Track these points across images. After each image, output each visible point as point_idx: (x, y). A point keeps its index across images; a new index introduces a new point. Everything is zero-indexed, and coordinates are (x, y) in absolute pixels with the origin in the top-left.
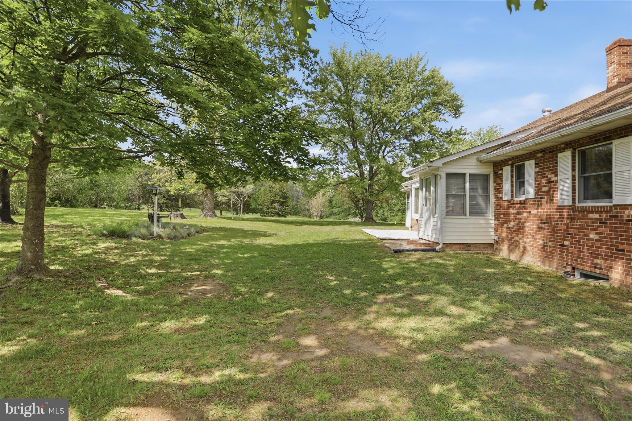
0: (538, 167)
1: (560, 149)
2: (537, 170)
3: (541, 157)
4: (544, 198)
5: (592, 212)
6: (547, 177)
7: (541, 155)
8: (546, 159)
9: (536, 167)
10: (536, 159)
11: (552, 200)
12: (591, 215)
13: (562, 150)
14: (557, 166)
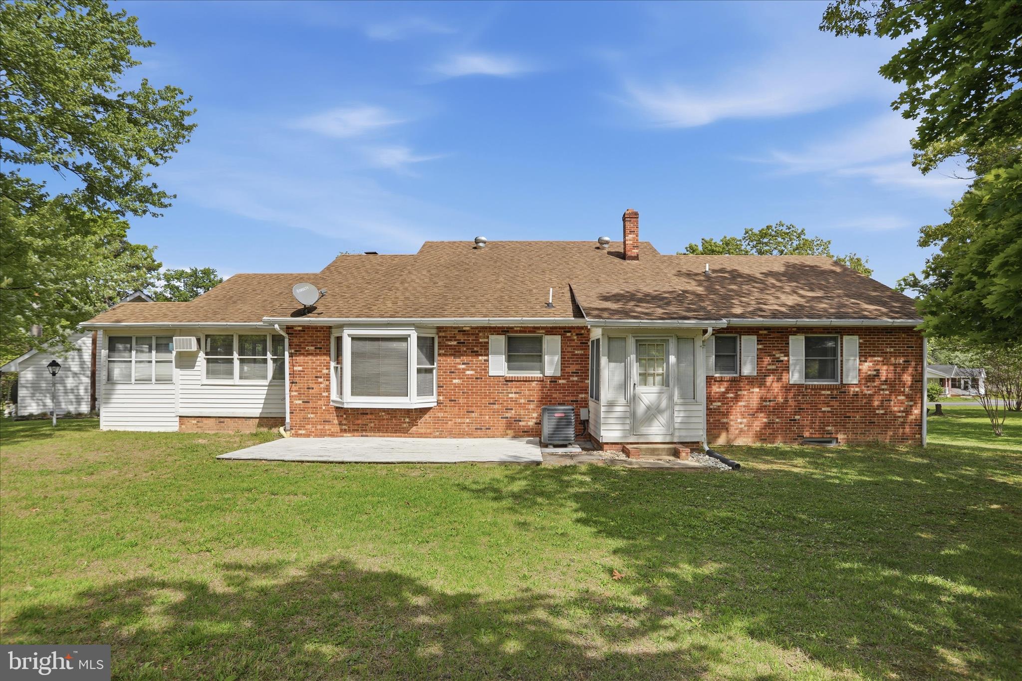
0: (761, 344)
1: (790, 332)
2: (760, 347)
3: (765, 335)
4: (769, 376)
5: (824, 389)
6: (774, 355)
7: (765, 332)
8: (774, 338)
9: (758, 344)
10: (758, 335)
11: (781, 379)
12: (823, 392)
13: (795, 333)
14: (788, 347)
